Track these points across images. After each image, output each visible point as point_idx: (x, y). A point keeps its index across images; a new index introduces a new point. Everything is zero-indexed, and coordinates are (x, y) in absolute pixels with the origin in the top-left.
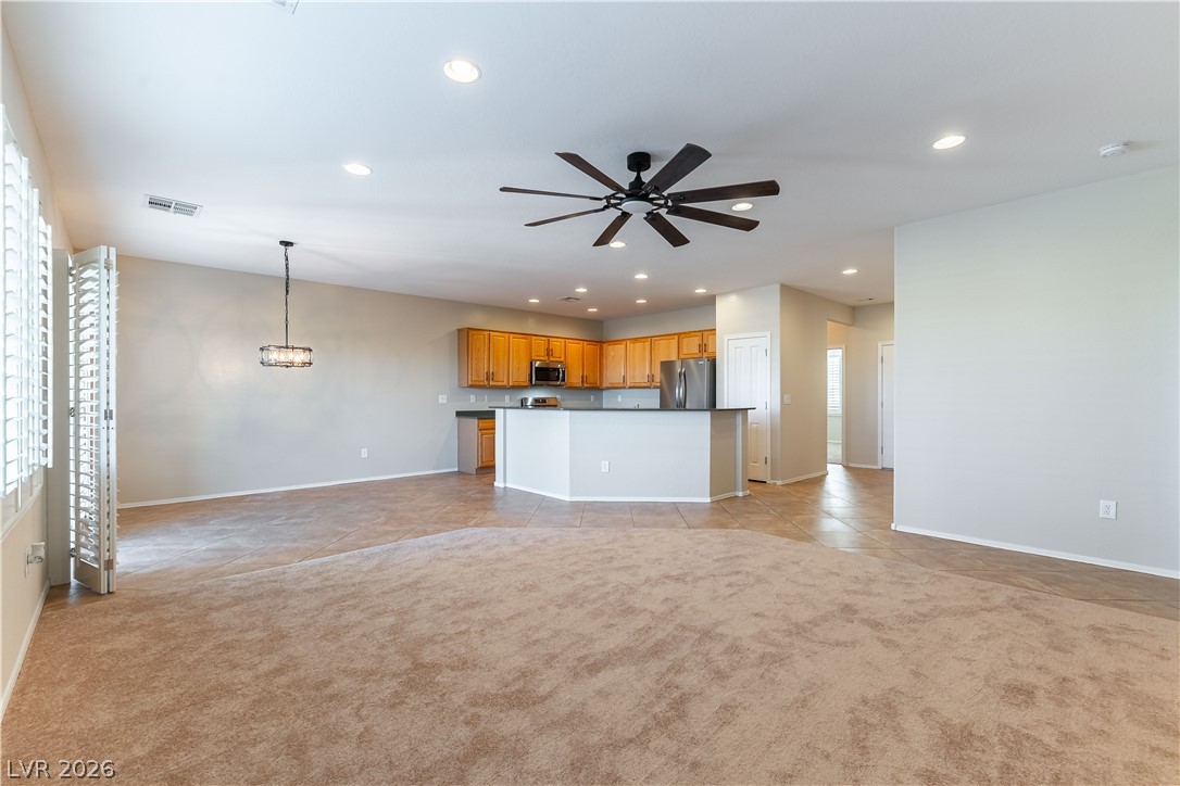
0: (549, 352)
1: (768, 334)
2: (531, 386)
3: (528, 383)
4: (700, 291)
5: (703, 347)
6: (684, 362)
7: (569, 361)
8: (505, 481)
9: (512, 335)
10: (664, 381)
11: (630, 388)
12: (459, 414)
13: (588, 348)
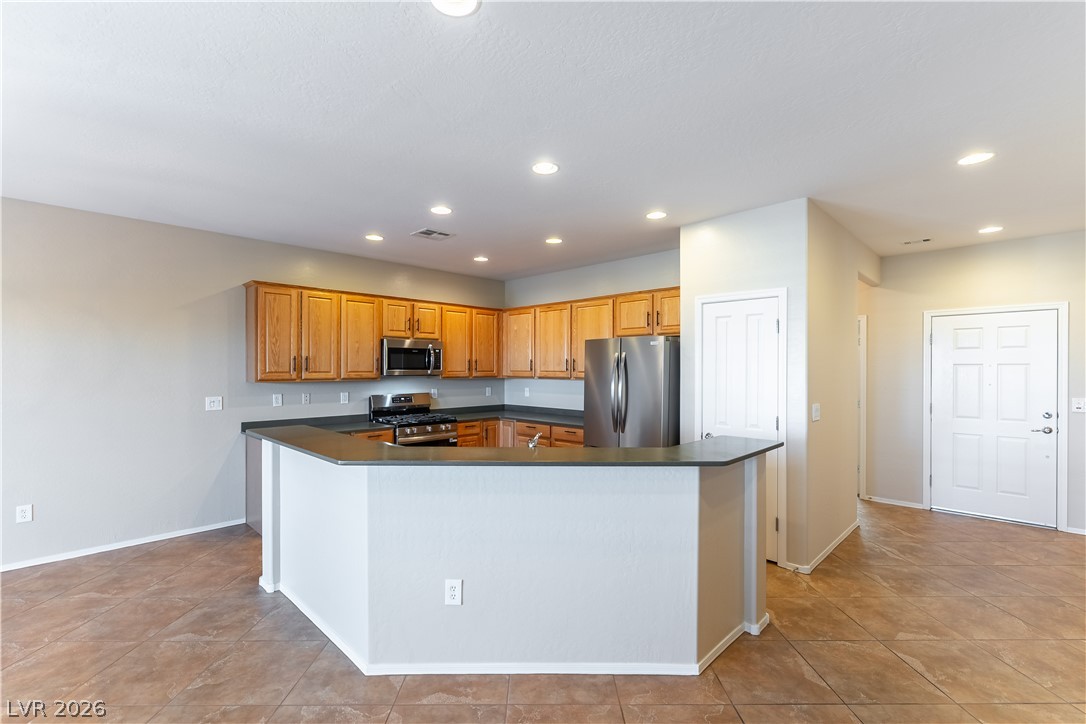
0: (413, 324)
1: (782, 292)
2: (380, 377)
3: (374, 374)
4: (656, 215)
5: (654, 318)
6: (622, 341)
7: (448, 338)
8: (276, 578)
9: (344, 297)
10: (589, 367)
11: (540, 378)
12: (246, 427)
13: (479, 318)
